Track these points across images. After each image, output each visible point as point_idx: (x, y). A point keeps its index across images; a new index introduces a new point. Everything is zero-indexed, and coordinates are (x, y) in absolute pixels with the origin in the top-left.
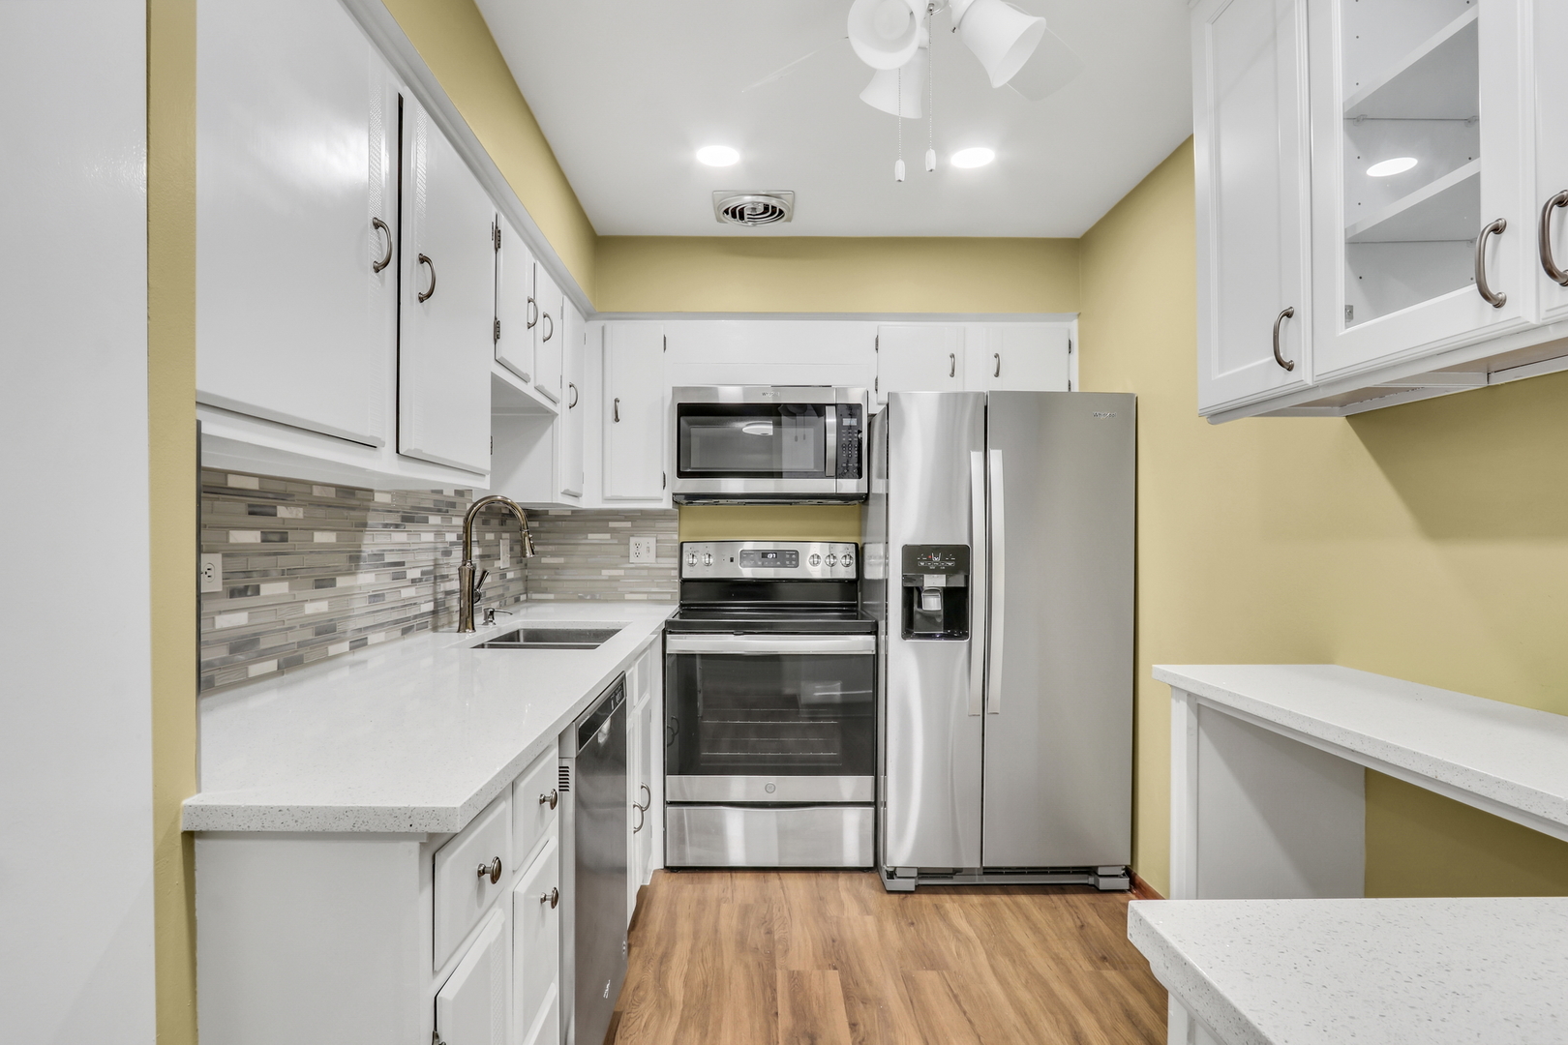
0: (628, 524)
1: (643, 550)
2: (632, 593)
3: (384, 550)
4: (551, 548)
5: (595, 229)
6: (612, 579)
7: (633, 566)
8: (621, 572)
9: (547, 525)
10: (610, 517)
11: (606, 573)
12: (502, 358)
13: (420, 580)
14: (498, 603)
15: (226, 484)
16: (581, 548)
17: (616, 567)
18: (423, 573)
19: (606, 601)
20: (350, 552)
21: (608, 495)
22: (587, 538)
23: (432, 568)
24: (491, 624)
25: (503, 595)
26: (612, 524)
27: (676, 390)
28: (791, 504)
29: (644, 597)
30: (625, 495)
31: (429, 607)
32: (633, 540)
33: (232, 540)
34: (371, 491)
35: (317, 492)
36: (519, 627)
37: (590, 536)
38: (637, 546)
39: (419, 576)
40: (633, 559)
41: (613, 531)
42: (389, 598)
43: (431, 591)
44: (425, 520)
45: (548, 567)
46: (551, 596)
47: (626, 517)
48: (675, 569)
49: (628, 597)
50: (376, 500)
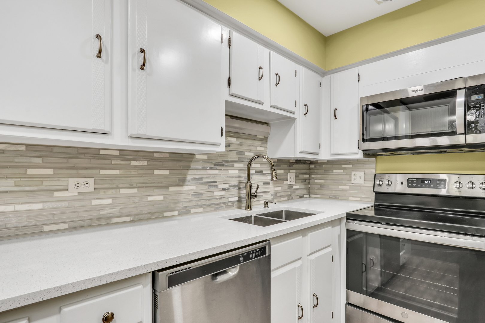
0: (351, 166)
1: (358, 177)
2: (352, 197)
3: (203, 177)
4: (319, 176)
5: (322, 33)
6: (343, 190)
7: (353, 185)
8: (348, 187)
9: (318, 167)
10: (343, 163)
11: (341, 187)
12: (232, 93)
13: (228, 189)
14: (287, 198)
15: (99, 153)
16: (330, 176)
17: (345, 185)
18: (229, 186)
19: (341, 200)
20: (178, 177)
21: (332, 152)
22: (333, 172)
23: (238, 184)
24: (267, 207)
25: (290, 195)
26: (344, 166)
27: (361, 99)
28: (440, 152)
29: (358, 199)
30: (340, 152)
31: (237, 199)
32: (353, 173)
33: (101, 173)
34: (194, 154)
35: (156, 155)
36: (283, 209)
37: (334, 171)
38: (355, 175)
39: (228, 187)
40: (353, 181)
41: (344, 169)
42: (204, 195)
43: (237, 192)
44: (233, 166)
45: (318, 184)
46: (319, 196)
47: (350, 162)
48: (372, 187)
49: (350, 198)
50: (196, 158)
